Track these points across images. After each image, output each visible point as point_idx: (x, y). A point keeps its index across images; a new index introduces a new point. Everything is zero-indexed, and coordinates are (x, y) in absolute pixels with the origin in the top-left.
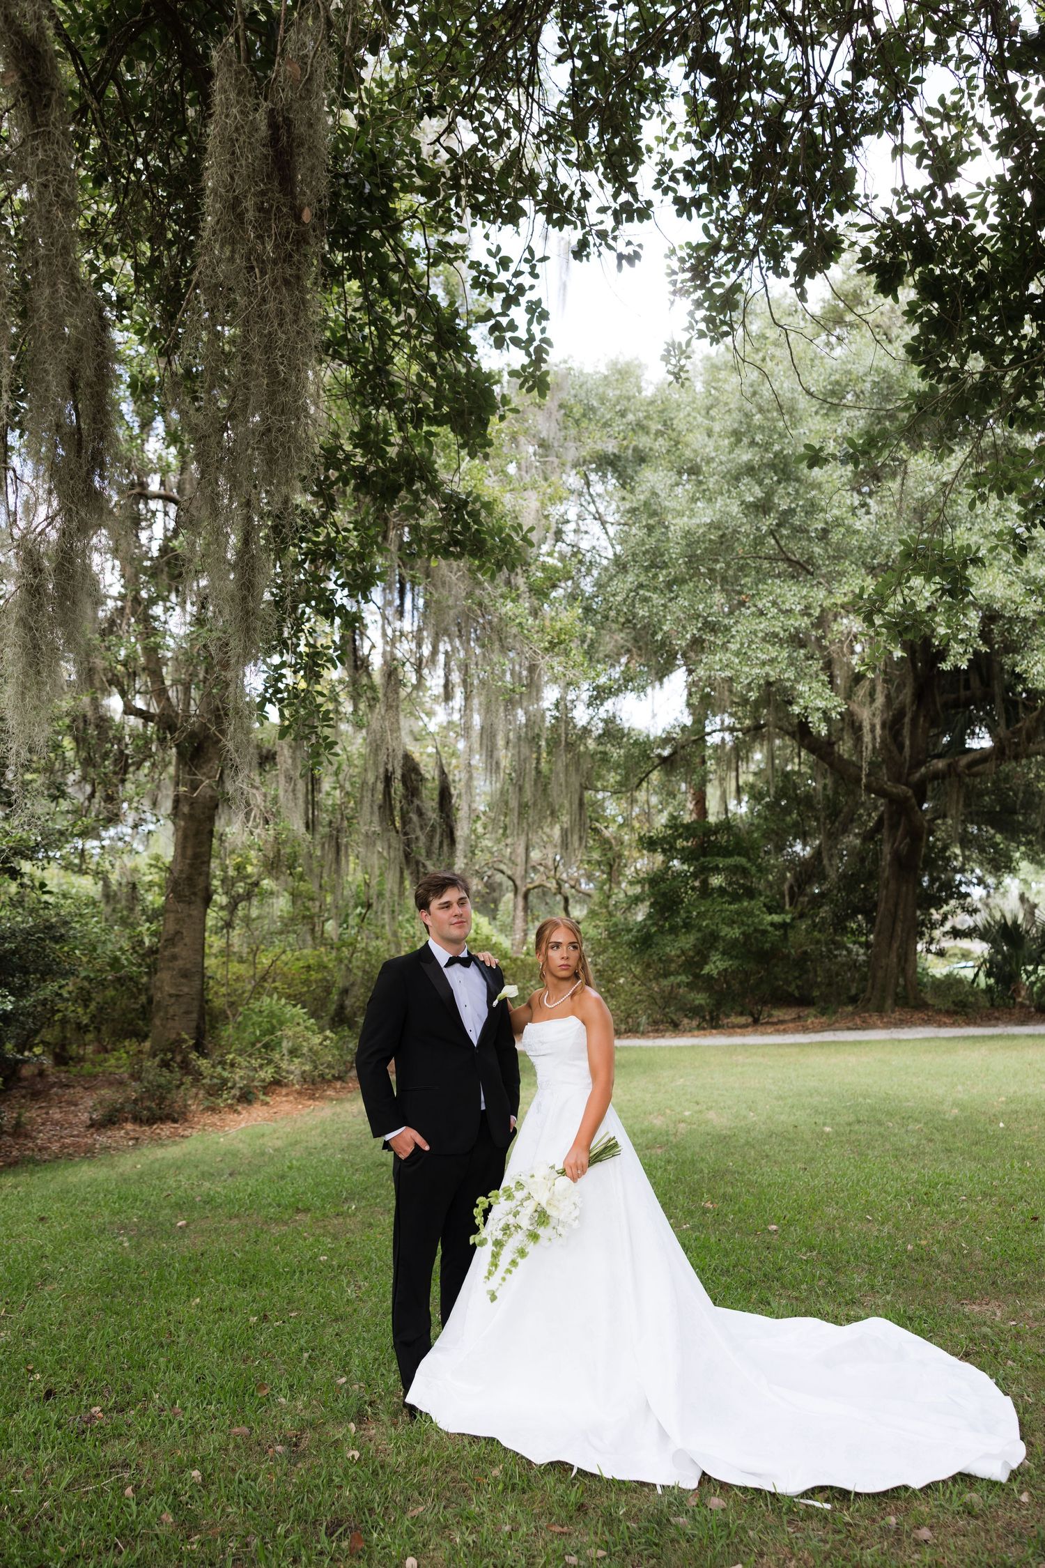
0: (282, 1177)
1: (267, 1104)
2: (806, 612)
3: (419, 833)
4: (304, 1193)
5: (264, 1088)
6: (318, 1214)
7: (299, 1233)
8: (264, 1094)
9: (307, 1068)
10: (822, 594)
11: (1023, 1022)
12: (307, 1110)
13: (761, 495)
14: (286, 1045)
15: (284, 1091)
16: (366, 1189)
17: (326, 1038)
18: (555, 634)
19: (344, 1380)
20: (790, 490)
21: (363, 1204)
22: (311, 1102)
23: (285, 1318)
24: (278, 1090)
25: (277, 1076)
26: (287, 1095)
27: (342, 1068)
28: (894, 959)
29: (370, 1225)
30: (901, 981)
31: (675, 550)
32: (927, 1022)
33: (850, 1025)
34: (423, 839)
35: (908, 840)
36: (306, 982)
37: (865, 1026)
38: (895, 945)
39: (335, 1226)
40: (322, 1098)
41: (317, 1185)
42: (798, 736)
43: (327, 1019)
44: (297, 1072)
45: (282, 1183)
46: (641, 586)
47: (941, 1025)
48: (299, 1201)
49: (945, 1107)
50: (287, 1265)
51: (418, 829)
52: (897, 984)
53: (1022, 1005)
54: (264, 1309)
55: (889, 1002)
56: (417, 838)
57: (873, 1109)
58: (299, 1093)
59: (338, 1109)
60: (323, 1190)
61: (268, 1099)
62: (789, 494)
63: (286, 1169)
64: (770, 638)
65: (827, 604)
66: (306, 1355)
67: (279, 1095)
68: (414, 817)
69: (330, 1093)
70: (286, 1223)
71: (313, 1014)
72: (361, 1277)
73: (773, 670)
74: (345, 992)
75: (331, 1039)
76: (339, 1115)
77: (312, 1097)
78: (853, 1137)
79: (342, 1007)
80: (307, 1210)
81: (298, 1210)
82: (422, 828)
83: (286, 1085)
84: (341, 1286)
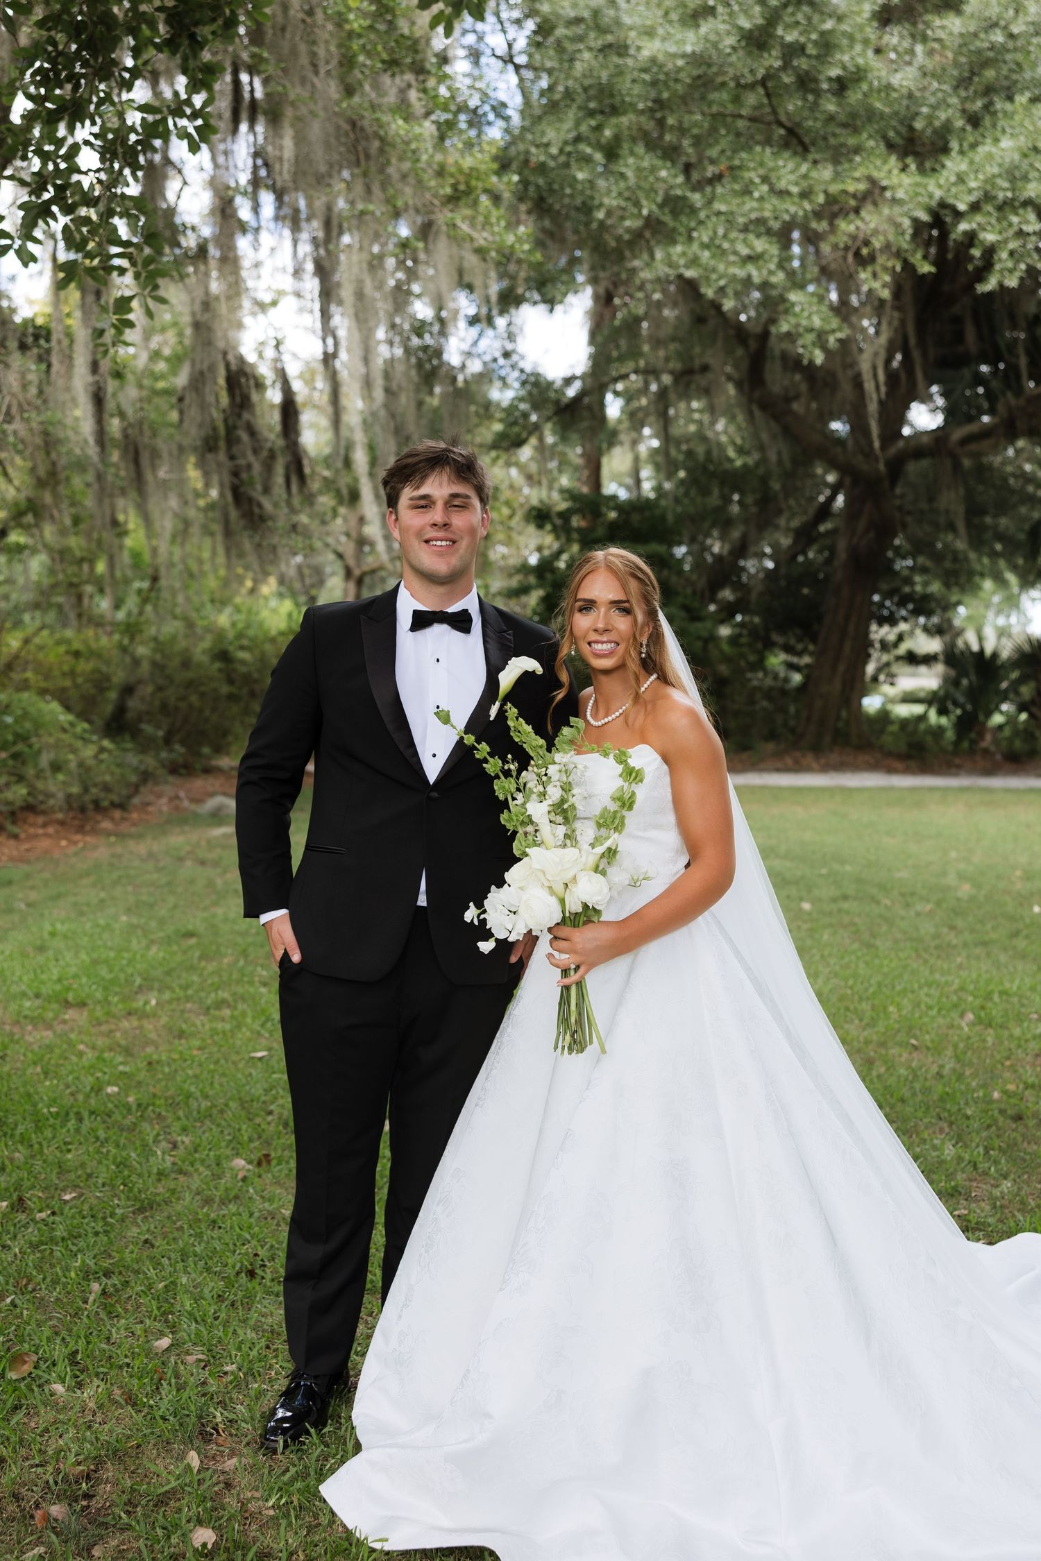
0: (41, 949)
1: (15, 837)
2: (805, 195)
3: (251, 458)
4: (76, 976)
5: (13, 813)
6: (99, 1013)
7: (71, 1044)
8: (14, 822)
9: (75, 790)
10: (826, 172)
11: (989, 772)
12: (73, 849)
13: (760, 21)
14: (45, 760)
15: (40, 820)
16: (168, 973)
17: (102, 750)
18: (462, 179)
19: (165, 1342)
20: (800, 17)
21: (167, 996)
22: (78, 837)
23: (55, 1204)
24: (32, 818)
25: (30, 800)
26: (45, 825)
27: (124, 792)
28: (837, 685)
29: (181, 1035)
30: (844, 714)
31: (633, 91)
32: (873, 767)
33: (779, 765)
34: (257, 468)
35: (872, 535)
36: (72, 674)
37: (798, 768)
38: (841, 668)
39: (125, 1032)
40: (95, 832)
41: (95, 962)
42: (746, 386)
43: (99, 722)
44: (60, 795)
45: (41, 959)
46: (578, 139)
47: (890, 770)
48: (68, 989)
49: (951, 880)
50: (53, 1101)
51: (249, 453)
52: (838, 718)
53: (986, 751)
54: (18, 1186)
55: (827, 739)
56: (249, 467)
57: (859, 881)
58: (62, 823)
59: (119, 849)
60: (104, 972)
61: (16, 830)
62: (798, 23)
63: (46, 936)
64: (758, 226)
65: (834, 188)
66: (96, 1287)
67: (33, 825)
68: (244, 436)
69: (106, 825)
70: (49, 1027)
71: (83, 715)
72: (176, 1126)
73: (759, 269)
74: (128, 690)
75: (109, 752)
76: (119, 856)
77: (80, 829)
78: (846, 919)
79: (121, 710)
80: (82, 1004)
81: (67, 1004)
82: (256, 451)
83: (43, 812)
84: (145, 1146)
